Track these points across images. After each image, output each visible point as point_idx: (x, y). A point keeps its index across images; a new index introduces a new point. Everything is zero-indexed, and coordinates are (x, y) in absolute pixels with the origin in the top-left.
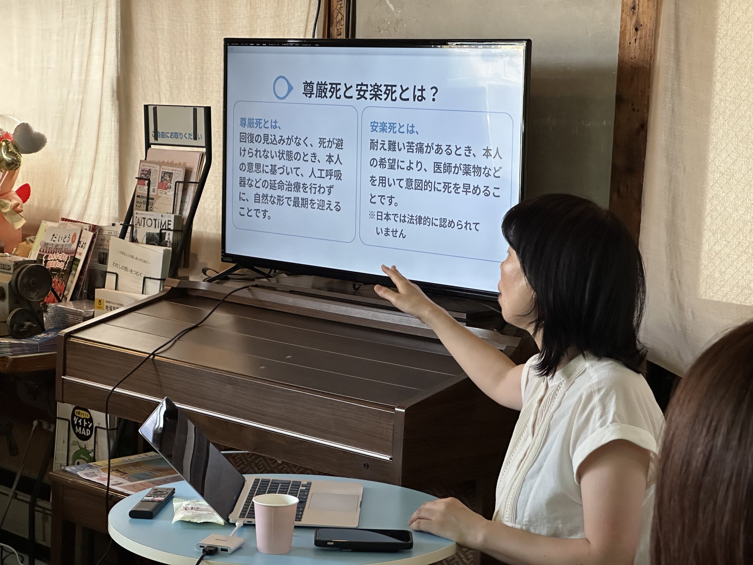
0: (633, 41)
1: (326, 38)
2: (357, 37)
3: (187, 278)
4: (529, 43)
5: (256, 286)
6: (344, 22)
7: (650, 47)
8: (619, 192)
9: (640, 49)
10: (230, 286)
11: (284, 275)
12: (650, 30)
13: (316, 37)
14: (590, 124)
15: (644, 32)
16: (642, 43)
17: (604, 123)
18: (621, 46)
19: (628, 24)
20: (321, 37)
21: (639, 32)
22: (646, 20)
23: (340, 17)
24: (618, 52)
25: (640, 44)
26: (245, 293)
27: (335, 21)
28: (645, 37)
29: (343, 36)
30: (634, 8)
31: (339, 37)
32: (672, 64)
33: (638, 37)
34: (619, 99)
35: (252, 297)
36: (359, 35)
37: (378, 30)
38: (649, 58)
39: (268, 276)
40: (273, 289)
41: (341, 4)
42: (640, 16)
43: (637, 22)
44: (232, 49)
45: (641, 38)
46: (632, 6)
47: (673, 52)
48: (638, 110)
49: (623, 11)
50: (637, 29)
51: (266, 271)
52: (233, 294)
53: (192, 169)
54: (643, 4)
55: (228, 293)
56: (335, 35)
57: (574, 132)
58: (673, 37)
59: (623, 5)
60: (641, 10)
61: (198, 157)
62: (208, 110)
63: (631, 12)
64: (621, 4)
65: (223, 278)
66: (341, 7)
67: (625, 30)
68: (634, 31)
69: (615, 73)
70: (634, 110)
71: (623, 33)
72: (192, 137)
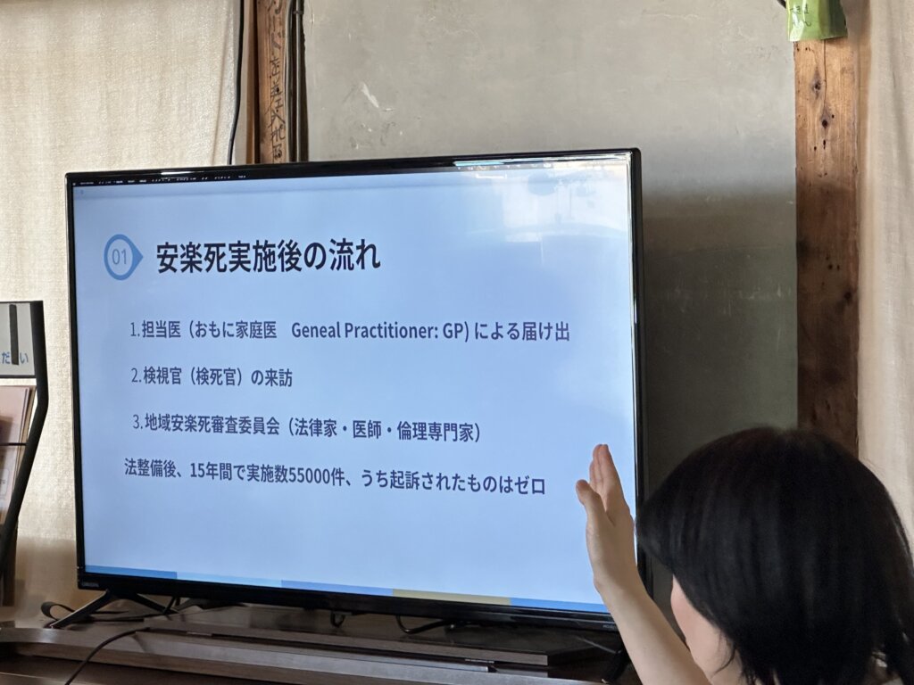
0: (820, 145)
1: (253, 163)
2: (311, 158)
4: (636, 154)
5: (147, 630)
6: (285, 133)
7: (851, 155)
8: (814, 417)
9: (833, 158)
11: (197, 609)
12: (848, 125)
13: (234, 164)
14: (752, 297)
15: (838, 130)
16: (837, 148)
17: (779, 293)
18: (800, 155)
19: (810, 114)
20: (243, 163)
21: (830, 129)
22: (841, 107)
23: (277, 123)
24: (795, 166)
25: (832, 150)
26: (128, 645)
27: (269, 131)
28: (842, 136)
29: (286, 159)
30: (817, 86)
31: (278, 161)
33: (829, 137)
34: (804, 250)
35: (141, 650)
36: (315, 155)
37: (350, 144)
38: (851, 175)
39: (168, 612)
40: (181, 633)
41: (278, 101)
42: (831, 101)
43: (825, 110)
44: (82, 192)
45: (833, 139)
46: (814, 83)
47: (895, 162)
48: (838, 267)
49: (798, 92)
50: (825, 124)
51: (164, 601)
52: (105, 647)
53: (11, 419)
54: (834, 79)
55: (96, 645)
56: (269, 157)
57: (725, 312)
58: (893, 135)
59: (798, 82)
60: (830, 89)
61: (22, 395)
62: (37, 308)
63: (814, 95)
64: (793, 81)
65: (83, 619)
66: (279, 107)
67: (804, 125)
68: (821, 126)
69: (793, 203)
70: (831, 267)
71: (801, 133)
72: (10, 360)
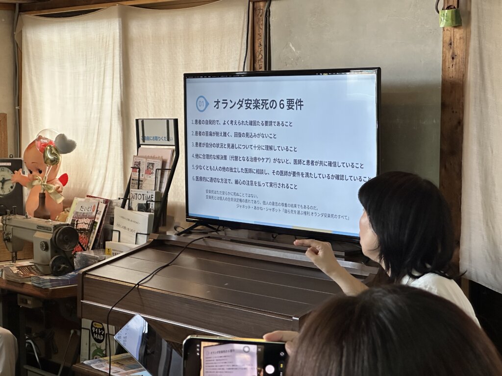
0: (451, 66)
1: (252, 71)
2: (272, 69)
3: (165, 233)
4: (379, 70)
5: (209, 237)
6: (263, 60)
7: (462, 70)
8: (445, 168)
9: (456, 71)
10: (192, 237)
11: (229, 230)
12: (462, 58)
13: (245, 70)
14: (424, 123)
15: (458, 60)
16: (457, 67)
17: (434, 121)
18: (443, 70)
19: (447, 55)
20: (249, 71)
21: (455, 60)
22: (458, 52)
23: (260, 57)
24: (441, 74)
25: (455, 68)
26: (201, 242)
27: (257, 59)
28: (459, 63)
29: (263, 69)
30: (451, 44)
31: (260, 70)
32: (479, 81)
33: (454, 63)
34: (444, 106)
35: (205, 244)
36: (273, 69)
37: (285, 64)
38: (462, 77)
39: (217, 230)
40: (219, 239)
41: (261, 48)
42: (455, 50)
43: (453, 53)
44: (189, 80)
45: (456, 64)
46: (449, 43)
47: (479, 73)
48: (456, 112)
49: (443, 46)
50: (453, 58)
51: (216, 227)
52: (193, 243)
53: (166, 160)
54: (457, 41)
55: (189, 242)
56: (258, 69)
57: (414, 128)
58: (478, 63)
59: (443, 43)
60: (455, 45)
61: (170, 152)
62: (176, 121)
63: (449, 47)
64: (442, 42)
65: (188, 232)
66: (261, 50)
67: (445, 59)
68: (451, 59)
69: (440, 88)
70: (453, 112)
71: (444, 61)
72: (166, 139)
